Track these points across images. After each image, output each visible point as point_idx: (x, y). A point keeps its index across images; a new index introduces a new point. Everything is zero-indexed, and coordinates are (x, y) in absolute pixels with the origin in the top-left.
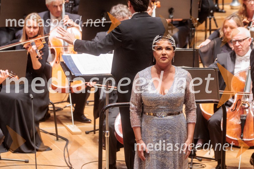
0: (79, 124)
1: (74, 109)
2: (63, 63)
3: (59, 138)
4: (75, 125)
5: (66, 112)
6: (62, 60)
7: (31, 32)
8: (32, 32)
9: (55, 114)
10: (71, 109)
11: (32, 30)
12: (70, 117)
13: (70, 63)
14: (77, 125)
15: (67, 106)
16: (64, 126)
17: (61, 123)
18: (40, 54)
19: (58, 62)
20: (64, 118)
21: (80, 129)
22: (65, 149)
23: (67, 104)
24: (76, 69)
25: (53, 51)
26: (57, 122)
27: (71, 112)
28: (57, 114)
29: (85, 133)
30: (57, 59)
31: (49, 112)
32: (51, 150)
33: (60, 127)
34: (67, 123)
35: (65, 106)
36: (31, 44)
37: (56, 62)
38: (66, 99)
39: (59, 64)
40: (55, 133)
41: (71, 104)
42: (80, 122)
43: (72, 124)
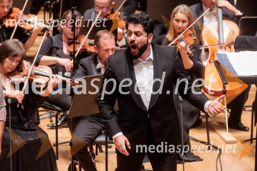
0: (235, 132)
1: (229, 114)
2: (217, 61)
4: (230, 133)
5: (219, 118)
6: (216, 59)
7: (179, 27)
8: (181, 27)
9: (207, 120)
10: (225, 115)
11: (180, 24)
12: (225, 124)
13: (225, 62)
14: (231, 133)
16: (217, 133)
17: (213, 130)
18: (190, 50)
19: (212, 61)
20: (217, 124)
21: (235, 137)
22: (217, 160)
24: (232, 69)
26: (209, 129)
27: (225, 119)
28: (209, 120)
29: (240, 142)
30: (211, 58)
31: (201, 117)
32: (202, 160)
33: (212, 135)
34: (221, 131)
36: (179, 40)
37: (210, 62)
39: (213, 64)
40: (207, 141)
42: (235, 130)
43: (226, 131)
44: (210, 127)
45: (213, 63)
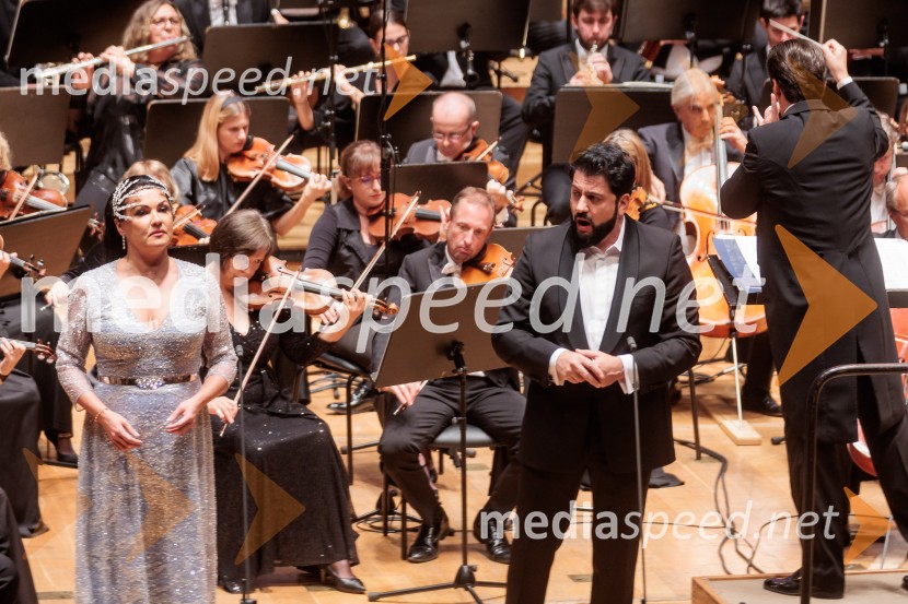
0: (756, 420)
1: (743, 379)
2: (715, 257)
3: (703, 455)
4: (745, 422)
5: (721, 387)
6: (713, 251)
9: (692, 391)
10: (735, 381)
12: (735, 400)
13: (732, 258)
14: (749, 422)
15: (726, 371)
16: (717, 422)
17: (708, 415)
19: (703, 256)
20: (717, 401)
21: (758, 430)
22: (717, 483)
23: (724, 367)
25: (691, 229)
26: (699, 413)
27: (735, 388)
28: (698, 391)
29: (769, 443)
30: (701, 250)
31: (678, 386)
32: (682, 484)
33: (704, 425)
34: (725, 416)
35: (719, 371)
37: (699, 258)
38: (722, 354)
39: (706, 264)
40: (692, 440)
41: (735, 366)
42: (758, 415)
43: (738, 418)
44: (700, 409)
45: (706, 262)
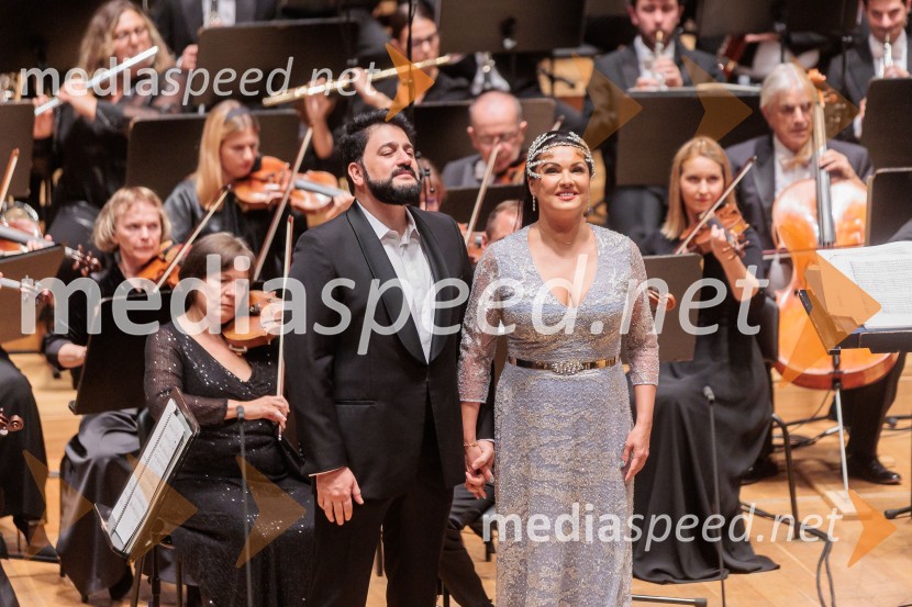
0: (865, 489)
5: (825, 452)
7: (702, 195)
8: (706, 194)
9: (788, 456)
10: (839, 443)
11: (704, 187)
12: (839, 466)
14: (857, 492)
15: (829, 431)
16: (818, 493)
17: (808, 484)
20: (820, 467)
21: (868, 502)
22: (819, 566)
23: (830, 427)
26: (796, 481)
27: (839, 452)
28: (795, 455)
29: (883, 516)
32: (778, 567)
33: (804, 498)
34: (830, 486)
35: (821, 432)
37: (795, 293)
38: (825, 411)
39: (798, 301)
41: (839, 426)
43: (843, 488)
44: (797, 478)
45: (798, 298)
